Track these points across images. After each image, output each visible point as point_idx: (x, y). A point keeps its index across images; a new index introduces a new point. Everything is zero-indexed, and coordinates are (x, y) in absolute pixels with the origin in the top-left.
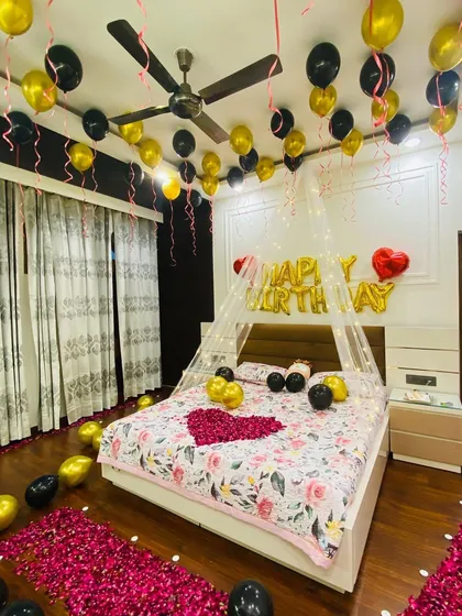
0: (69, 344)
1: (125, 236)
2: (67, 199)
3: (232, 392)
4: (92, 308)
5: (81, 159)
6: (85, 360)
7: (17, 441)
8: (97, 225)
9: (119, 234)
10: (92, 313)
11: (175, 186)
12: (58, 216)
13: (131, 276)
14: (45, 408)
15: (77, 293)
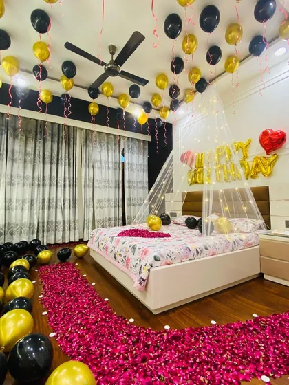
0: (99, 201)
1: (129, 149)
2: (100, 133)
3: (154, 221)
4: (111, 185)
5: (93, 110)
6: (106, 210)
7: (72, 242)
8: (115, 144)
9: (126, 149)
10: (111, 187)
11: (143, 116)
12: (96, 141)
13: (132, 170)
14: (85, 229)
15: (103, 177)
